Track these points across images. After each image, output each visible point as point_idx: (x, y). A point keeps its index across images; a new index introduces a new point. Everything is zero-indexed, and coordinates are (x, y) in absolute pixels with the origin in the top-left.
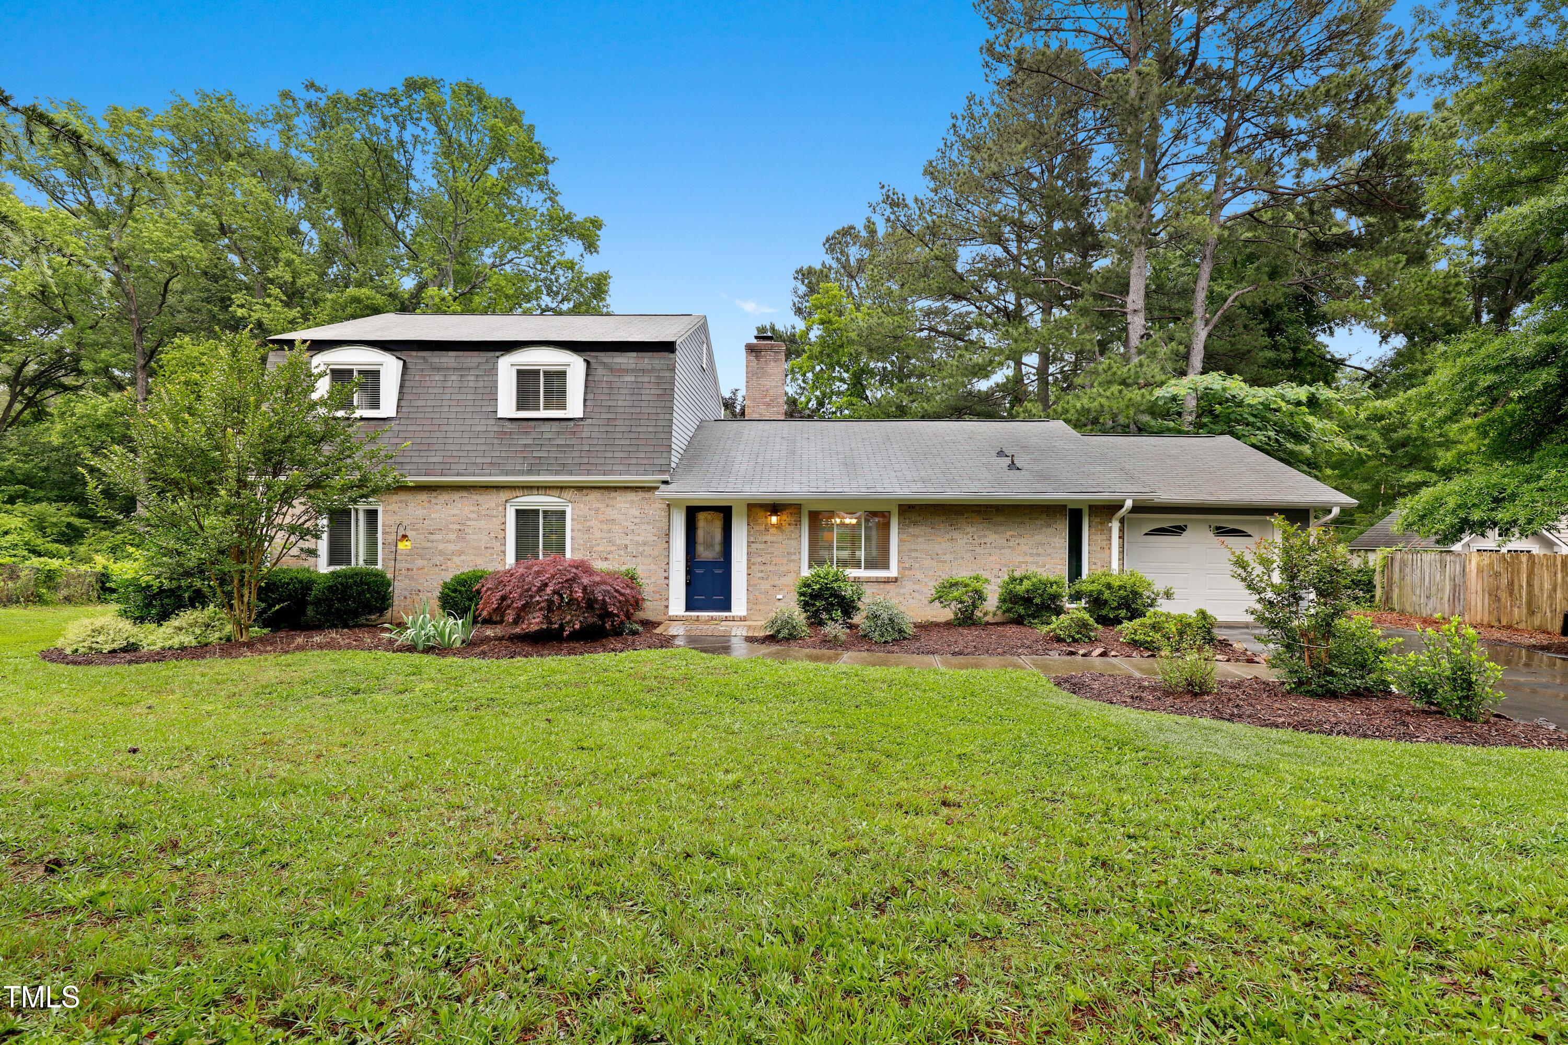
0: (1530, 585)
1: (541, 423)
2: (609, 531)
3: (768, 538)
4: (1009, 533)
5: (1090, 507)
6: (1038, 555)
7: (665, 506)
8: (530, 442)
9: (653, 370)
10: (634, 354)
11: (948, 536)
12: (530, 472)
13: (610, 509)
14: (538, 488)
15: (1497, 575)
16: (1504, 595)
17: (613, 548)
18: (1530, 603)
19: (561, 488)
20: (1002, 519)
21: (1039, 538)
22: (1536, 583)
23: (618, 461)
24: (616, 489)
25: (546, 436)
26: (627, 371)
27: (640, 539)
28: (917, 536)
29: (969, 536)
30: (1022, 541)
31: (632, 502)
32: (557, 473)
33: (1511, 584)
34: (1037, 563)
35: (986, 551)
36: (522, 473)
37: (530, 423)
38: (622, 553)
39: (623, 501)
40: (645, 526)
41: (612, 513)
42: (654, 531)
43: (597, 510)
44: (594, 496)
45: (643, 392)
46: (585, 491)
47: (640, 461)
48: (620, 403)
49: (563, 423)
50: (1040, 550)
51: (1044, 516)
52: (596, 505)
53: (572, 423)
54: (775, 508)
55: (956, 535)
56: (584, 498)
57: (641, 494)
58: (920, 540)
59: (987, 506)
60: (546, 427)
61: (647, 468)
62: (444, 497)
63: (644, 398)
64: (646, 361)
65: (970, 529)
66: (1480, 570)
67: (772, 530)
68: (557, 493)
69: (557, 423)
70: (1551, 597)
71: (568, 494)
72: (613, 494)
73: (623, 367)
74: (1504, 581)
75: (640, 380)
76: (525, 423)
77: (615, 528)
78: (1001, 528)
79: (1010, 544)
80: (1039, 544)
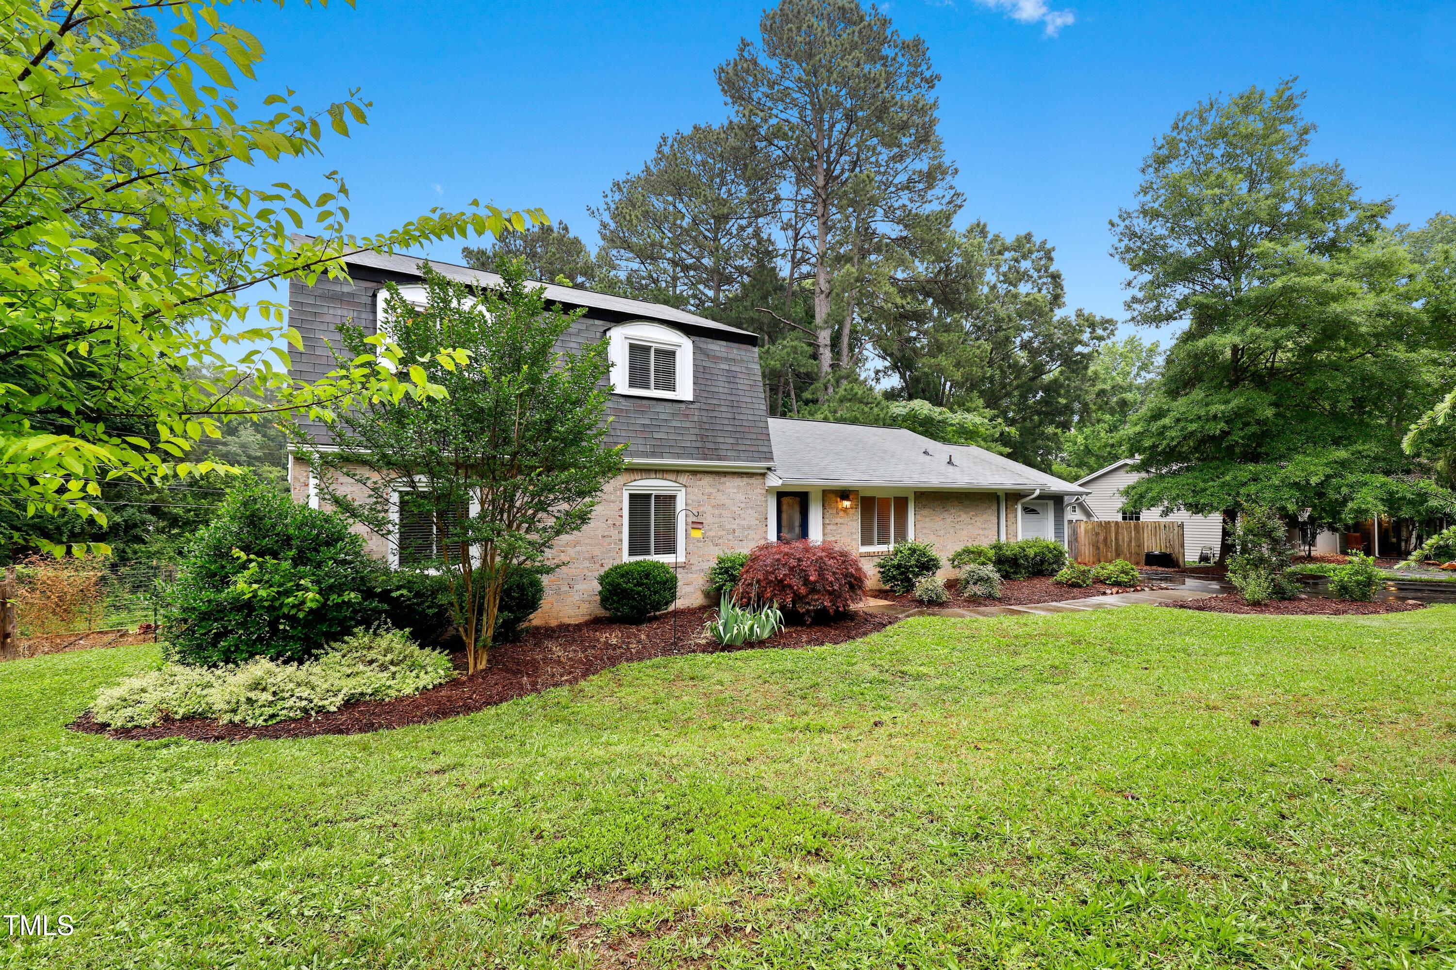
0: (1116, 539)
1: (654, 402)
2: (720, 516)
3: (839, 520)
4: (971, 514)
5: (1006, 494)
6: (985, 529)
7: (766, 493)
8: (647, 422)
9: (742, 361)
12: (653, 454)
13: (720, 494)
14: (656, 471)
15: (1097, 534)
16: (1101, 546)
17: (724, 533)
18: (1117, 550)
19: (678, 471)
20: (967, 502)
21: (985, 516)
22: (1120, 538)
23: (730, 447)
24: (725, 474)
25: (662, 416)
26: (721, 358)
27: (745, 523)
31: (739, 487)
32: (679, 456)
33: (1105, 539)
34: (984, 535)
35: (961, 527)
36: (646, 455)
37: (644, 402)
38: (730, 537)
39: (732, 485)
40: (749, 511)
41: (721, 498)
42: (756, 515)
43: (710, 495)
44: (706, 480)
45: (738, 380)
46: (699, 476)
47: (748, 448)
48: (721, 390)
49: (675, 405)
51: (987, 501)
52: (708, 490)
53: (683, 406)
54: (844, 494)
55: (946, 515)
56: (698, 483)
57: (746, 480)
58: (927, 519)
59: (961, 493)
60: (660, 408)
61: (756, 455)
63: (740, 387)
64: (735, 351)
66: (1086, 532)
67: (841, 514)
68: (673, 477)
69: (669, 404)
70: (1129, 545)
71: (684, 479)
72: (723, 479)
73: (718, 354)
74: (1101, 538)
75: (733, 369)
76: (639, 401)
77: (725, 513)
78: (968, 510)
79: (972, 521)
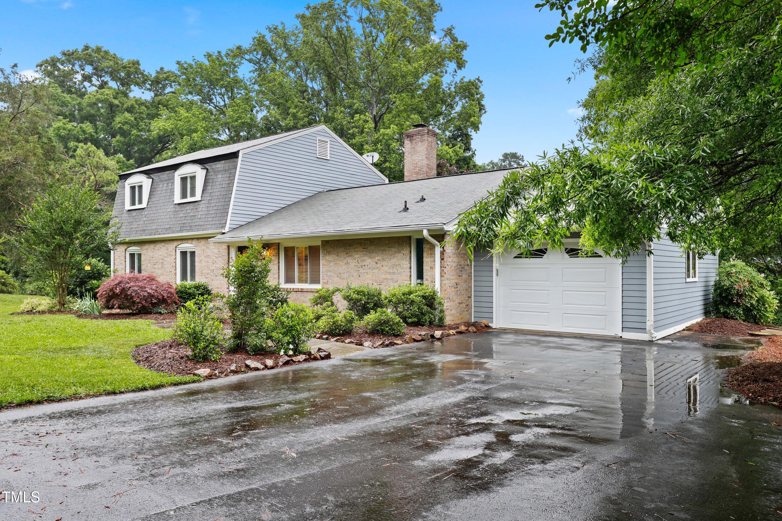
1: (188, 205)
2: (208, 262)
4: (377, 258)
6: (394, 273)
7: (226, 247)
8: (182, 215)
9: (229, 169)
10: (223, 162)
11: (345, 261)
12: (180, 231)
13: (208, 249)
14: (185, 240)
17: (209, 271)
20: (373, 248)
21: (394, 261)
23: (209, 223)
24: (209, 238)
25: (188, 211)
26: (220, 171)
27: (218, 266)
28: (330, 262)
29: (356, 261)
30: (384, 263)
32: (188, 231)
34: (393, 279)
35: (365, 271)
36: (178, 232)
37: (185, 205)
38: (212, 274)
39: (212, 245)
40: (220, 259)
41: (209, 252)
42: (223, 261)
43: (204, 250)
46: (200, 240)
47: (216, 222)
48: (214, 190)
49: (194, 204)
50: (395, 270)
51: (396, 245)
52: (203, 247)
53: (196, 204)
54: (267, 246)
55: (349, 260)
56: (201, 244)
58: (332, 264)
59: (365, 239)
60: (189, 207)
61: (218, 226)
62: (159, 246)
63: (223, 186)
64: (228, 165)
65: (356, 256)
68: (193, 241)
69: (192, 204)
73: (219, 169)
75: (223, 176)
76: (183, 205)
77: (210, 260)
78: (373, 255)
79: (378, 266)
80: (394, 266)
